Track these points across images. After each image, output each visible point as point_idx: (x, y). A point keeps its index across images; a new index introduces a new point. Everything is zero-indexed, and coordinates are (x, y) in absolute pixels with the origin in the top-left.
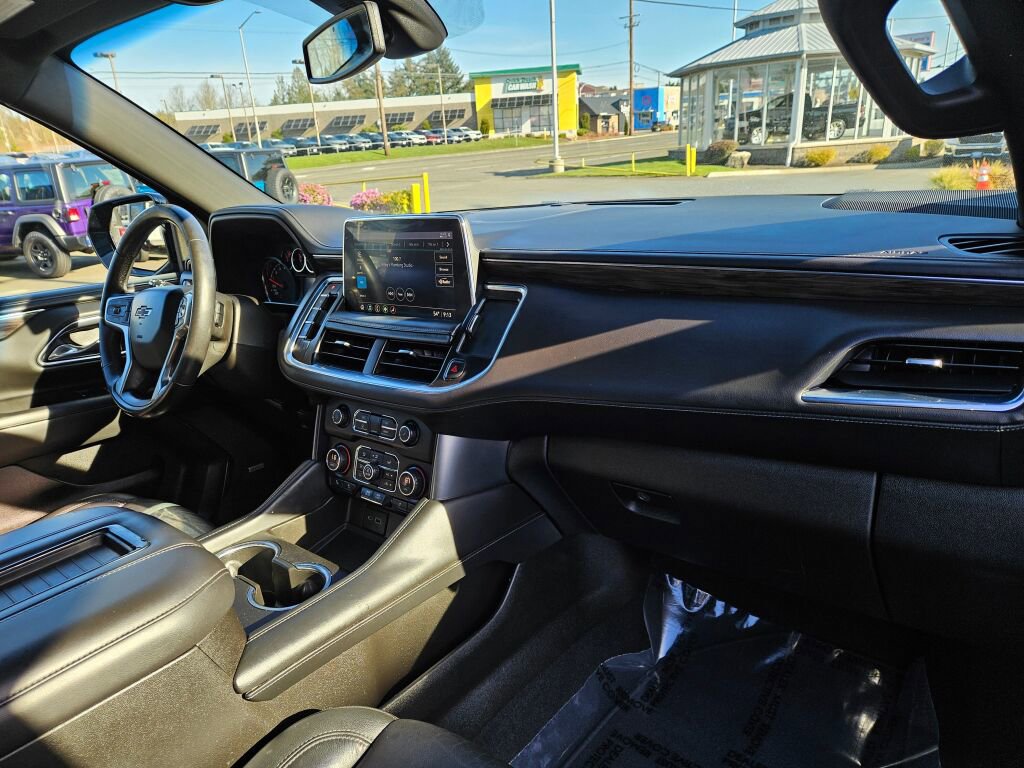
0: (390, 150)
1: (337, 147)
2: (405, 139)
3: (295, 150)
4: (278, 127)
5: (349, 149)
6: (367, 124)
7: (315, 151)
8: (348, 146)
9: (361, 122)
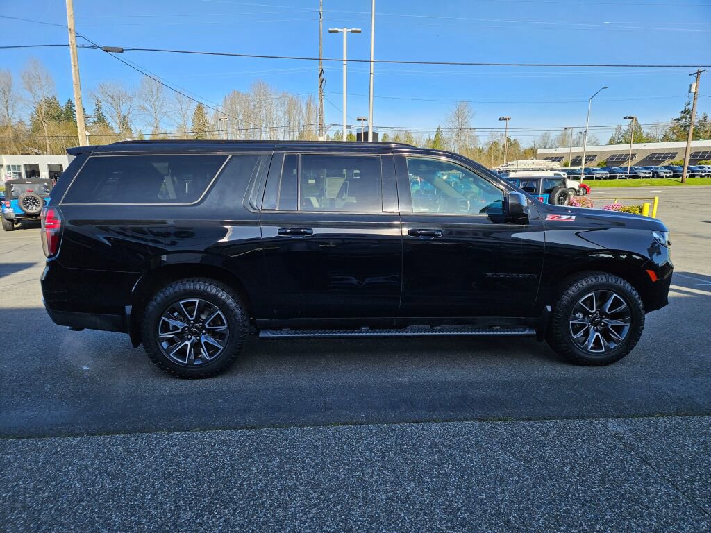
0: (687, 180)
1: (642, 175)
2: (705, 172)
3: (608, 175)
4: (604, 159)
5: (653, 177)
6: (677, 159)
7: (623, 176)
8: (651, 174)
9: (673, 157)
